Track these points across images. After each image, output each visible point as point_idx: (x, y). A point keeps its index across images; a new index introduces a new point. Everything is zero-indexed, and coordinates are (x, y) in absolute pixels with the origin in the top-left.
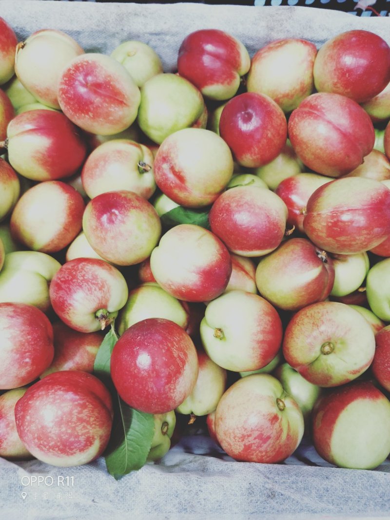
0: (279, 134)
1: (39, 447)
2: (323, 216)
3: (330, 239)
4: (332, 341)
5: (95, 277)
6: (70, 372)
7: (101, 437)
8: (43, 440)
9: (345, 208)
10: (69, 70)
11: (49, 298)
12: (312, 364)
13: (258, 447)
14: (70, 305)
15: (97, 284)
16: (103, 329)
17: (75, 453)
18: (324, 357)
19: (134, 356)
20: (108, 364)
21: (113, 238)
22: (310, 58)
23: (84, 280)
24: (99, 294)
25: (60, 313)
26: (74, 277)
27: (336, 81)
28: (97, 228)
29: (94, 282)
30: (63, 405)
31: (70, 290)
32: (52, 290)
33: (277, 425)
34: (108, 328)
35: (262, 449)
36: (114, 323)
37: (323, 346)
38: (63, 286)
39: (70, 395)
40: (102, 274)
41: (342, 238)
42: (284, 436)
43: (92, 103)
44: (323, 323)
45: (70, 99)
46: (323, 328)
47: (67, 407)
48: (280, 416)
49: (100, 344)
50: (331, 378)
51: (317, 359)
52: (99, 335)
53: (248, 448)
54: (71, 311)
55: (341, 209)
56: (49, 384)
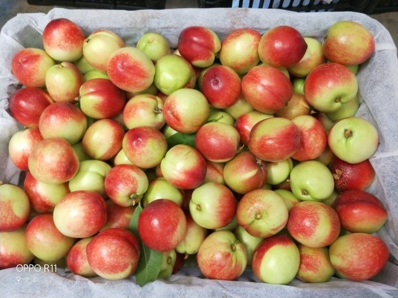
0: (235, 91)
1: (99, 269)
2: (257, 141)
3: (261, 154)
4: (261, 212)
5: (129, 176)
6: (116, 229)
7: (132, 264)
8: (101, 264)
9: (268, 138)
10: (113, 59)
11: (104, 187)
12: (250, 224)
13: (219, 271)
14: (116, 192)
15: (130, 180)
16: (134, 204)
17: (118, 272)
18: (256, 221)
19: (150, 220)
20: (137, 224)
21: (139, 154)
22: (255, 43)
23: (123, 178)
24: (131, 186)
25: (110, 196)
26: (118, 176)
27: (269, 58)
28: (130, 149)
29: (128, 179)
30: (112, 246)
31: (115, 183)
32: (106, 183)
33: (229, 259)
34: (137, 205)
35: (222, 272)
36: (140, 202)
37: (256, 215)
38: (112, 181)
39: (115, 241)
40: (133, 174)
41: (267, 154)
42: (233, 265)
43: (126, 78)
44: (255, 201)
45: (114, 75)
46: (256, 205)
47: (113, 247)
48: (231, 254)
49: (133, 213)
50: (261, 233)
51: (253, 222)
52: (132, 208)
53: (213, 271)
54: (116, 195)
55: (265, 138)
56: (104, 235)
